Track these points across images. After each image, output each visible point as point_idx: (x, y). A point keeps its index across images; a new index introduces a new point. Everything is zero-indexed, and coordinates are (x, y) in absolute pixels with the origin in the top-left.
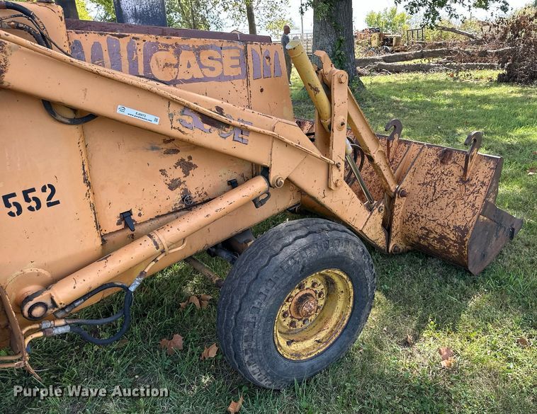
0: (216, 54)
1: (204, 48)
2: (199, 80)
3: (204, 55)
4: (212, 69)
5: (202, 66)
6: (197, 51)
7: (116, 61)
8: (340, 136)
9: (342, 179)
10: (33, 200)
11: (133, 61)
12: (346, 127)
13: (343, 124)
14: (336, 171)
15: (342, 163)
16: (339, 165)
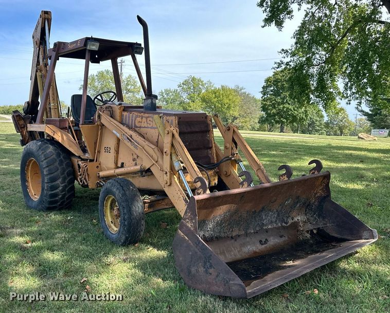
0: (151, 120)
1: (148, 117)
2: (146, 127)
3: (148, 119)
4: (150, 124)
5: (147, 123)
6: (147, 118)
7: (129, 120)
8: (167, 159)
9: (168, 181)
10: (107, 150)
11: (132, 120)
12: (169, 155)
13: (165, 152)
14: (165, 176)
15: (168, 172)
16: (166, 173)
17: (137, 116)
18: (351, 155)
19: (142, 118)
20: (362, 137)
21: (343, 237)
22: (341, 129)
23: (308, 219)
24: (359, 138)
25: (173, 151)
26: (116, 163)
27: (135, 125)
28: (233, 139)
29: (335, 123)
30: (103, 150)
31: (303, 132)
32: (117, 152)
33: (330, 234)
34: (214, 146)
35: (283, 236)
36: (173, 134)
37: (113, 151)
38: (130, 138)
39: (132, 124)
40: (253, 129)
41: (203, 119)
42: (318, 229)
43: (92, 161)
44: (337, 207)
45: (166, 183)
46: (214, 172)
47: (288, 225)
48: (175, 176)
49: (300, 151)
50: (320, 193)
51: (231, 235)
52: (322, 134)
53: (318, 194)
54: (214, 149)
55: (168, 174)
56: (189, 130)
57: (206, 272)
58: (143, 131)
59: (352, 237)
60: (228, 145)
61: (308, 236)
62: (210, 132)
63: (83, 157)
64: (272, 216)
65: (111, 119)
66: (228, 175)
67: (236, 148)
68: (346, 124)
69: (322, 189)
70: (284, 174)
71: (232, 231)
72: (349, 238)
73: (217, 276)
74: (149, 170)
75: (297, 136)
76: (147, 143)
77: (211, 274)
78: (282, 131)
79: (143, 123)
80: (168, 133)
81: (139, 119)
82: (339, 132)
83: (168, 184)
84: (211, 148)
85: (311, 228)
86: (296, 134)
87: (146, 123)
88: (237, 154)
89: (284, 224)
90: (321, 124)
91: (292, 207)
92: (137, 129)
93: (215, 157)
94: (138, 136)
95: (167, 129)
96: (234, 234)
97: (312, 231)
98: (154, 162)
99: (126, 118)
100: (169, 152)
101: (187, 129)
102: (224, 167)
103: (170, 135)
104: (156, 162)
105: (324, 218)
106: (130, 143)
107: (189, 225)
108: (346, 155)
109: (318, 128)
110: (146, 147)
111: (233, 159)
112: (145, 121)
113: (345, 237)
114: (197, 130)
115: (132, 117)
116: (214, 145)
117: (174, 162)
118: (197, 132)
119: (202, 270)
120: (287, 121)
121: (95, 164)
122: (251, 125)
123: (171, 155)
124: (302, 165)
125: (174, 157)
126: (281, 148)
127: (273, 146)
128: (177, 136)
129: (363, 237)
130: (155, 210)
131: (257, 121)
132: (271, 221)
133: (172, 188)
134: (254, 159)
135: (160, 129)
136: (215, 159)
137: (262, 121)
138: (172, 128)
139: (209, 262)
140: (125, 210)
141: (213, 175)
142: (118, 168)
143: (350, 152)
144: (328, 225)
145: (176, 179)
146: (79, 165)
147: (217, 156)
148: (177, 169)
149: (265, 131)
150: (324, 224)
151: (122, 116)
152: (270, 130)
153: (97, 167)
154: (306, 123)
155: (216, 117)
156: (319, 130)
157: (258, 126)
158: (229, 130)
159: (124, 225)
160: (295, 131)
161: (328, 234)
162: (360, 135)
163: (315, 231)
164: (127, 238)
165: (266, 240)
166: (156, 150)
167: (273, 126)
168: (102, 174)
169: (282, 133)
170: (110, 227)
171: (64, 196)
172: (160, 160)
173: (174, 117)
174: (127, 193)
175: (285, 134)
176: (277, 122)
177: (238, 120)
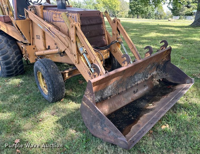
2: (60, 22)
4: (62, 19)
6: (59, 14)
7: (48, 16)
8: (74, 46)
9: (77, 61)
10: (38, 37)
11: (50, 16)
12: (75, 43)
13: (72, 41)
14: (74, 57)
15: (76, 55)
16: (75, 55)
17: (53, 13)
18: (168, 29)
19: (56, 15)
20: (170, 20)
21: (176, 82)
22: (161, 16)
23: (158, 74)
24: (169, 20)
25: (78, 40)
26: (45, 46)
27: (52, 20)
28: (117, 28)
29: (159, 14)
30: (35, 38)
31: (146, 18)
32: (44, 39)
33: (169, 81)
34: (106, 34)
35: (145, 85)
36: (76, 27)
37: (41, 38)
38: (49, 30)
39: (50, 19)
40: (126, 17)
41: (98, 15)
42: (163, 79)
43: (30, 44)
44: (174, 67)
45: (76, 62)
46: (107, 51)
47: (148, 78)
48: (81, 57)
49: (147, 28)
50: (165, 59)
51: (118, 93)
52: (153, 19)
53: (164, 60)
54: (106, 35)
55: (76, 56)
56: (89, 23)
57: (103, 129)
58: (58, 24)
59: (181, 82)
60: (115, 33)
61: (158, 83)
62: (103, 24)
63: (24, 42)
64: (140, 76)
65: (35, 15)
66: (115, 52)
67: (119, 34)
68: (163, 14)
69: (166, 57)
70: (148, 52)
71: (119, 90)
72: (179, 83)
73: (110, 132)
74: (64, 52)
75: (144, 20)
76: (60, 33)
77: (105, 131)
78: (138, 18)
79: (57, 18)
80: (72, 27)
81: (54, 15)
82: (160, 18)
83: (77, 63)
84: (104, 35)
85: (159, 78)
86: (143, 19)
87: (59, 18)
88: (120, 38)
89: (146, 79)
90: (153, 14)
91: (150, 69)
92: (54, 23)
93: (107, 41)
94: (54, 28)
95: (71, 24)
96: (120, 91)
97: (160, 80)
98: (66, 48)
99: (46, 15)
100: (74, 41)
101: (87, 23)
102: (113, 47)
103: (74, 28)
104: (68, 47)
105: (166, 72)
106: (49, 33)
107: (89, 99)
108: (166, 29)
109: (152, 16)
110: (60, 37)
111: (118, 41)
112: (58, 16)
113: (177, 82)
114: (95, 23)
115: (50, 14)
116: (106, 32)
117: (79, 48)
118: (94, 24)
119: (99, 127)
120: (140, 13)
121: (32, 47)
122: (125, 15)
123: (76, 43)
124: (149, 36)
125: (79, 45)
126: (139, 27)
127: (135, 26)
128: (79, 28)
129: (187, 83)
130: (73, 76)
131: (127, 13)
132: (140, 78)
133: (80, 65)
134: (130, 42)
135: (67, 23)
136: (107, 42)
137: (130, 13)
138: (75, 23)
139: (104, 123)
140: (49, 83)
141: (106, 52)
142: (46, 49)
143: (168, 28)
144: (168, 76)
145: (82, 59)
146: (22, 47)
147: (108, 40)
148: (81, 53)
149: (131, 18)
150: (166, 76)
151: (43, 13)
152: (133, 18)
153: (34, 49)
154: (147, 14)
155: (106, 13)
156: (152, 17)
157: (128, 15)
158: (114, 22)
159: (50, 92)
160: (143, 18)
161: (168, 81)
162: (169, 19)
163: (161, 80)
164: (54, 99)
165: (137, 90)
166: (66, 39)
167: (134, 15)
168: (37, 53)
169: (138, 19)
170: (44, 90)
171: (16, 68)
172: (70, 46)
173: (76, 14)
174: (49, 70)
175: (139, 19)
176: (136, 14)
177: (119, 13)
